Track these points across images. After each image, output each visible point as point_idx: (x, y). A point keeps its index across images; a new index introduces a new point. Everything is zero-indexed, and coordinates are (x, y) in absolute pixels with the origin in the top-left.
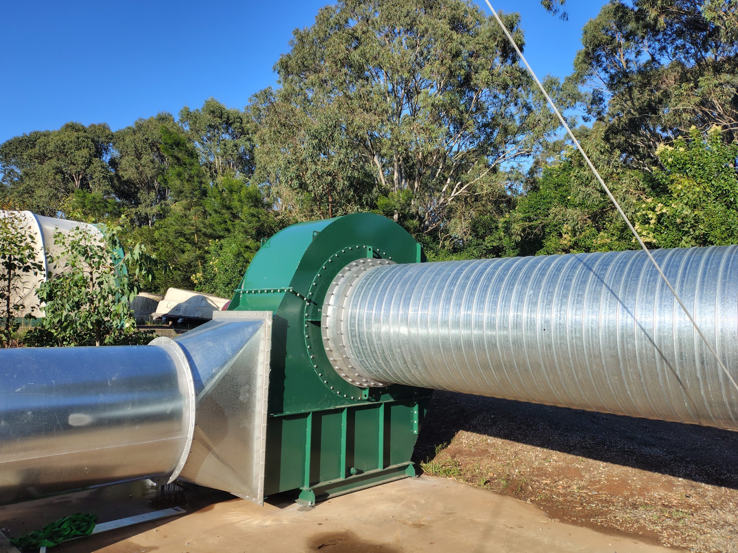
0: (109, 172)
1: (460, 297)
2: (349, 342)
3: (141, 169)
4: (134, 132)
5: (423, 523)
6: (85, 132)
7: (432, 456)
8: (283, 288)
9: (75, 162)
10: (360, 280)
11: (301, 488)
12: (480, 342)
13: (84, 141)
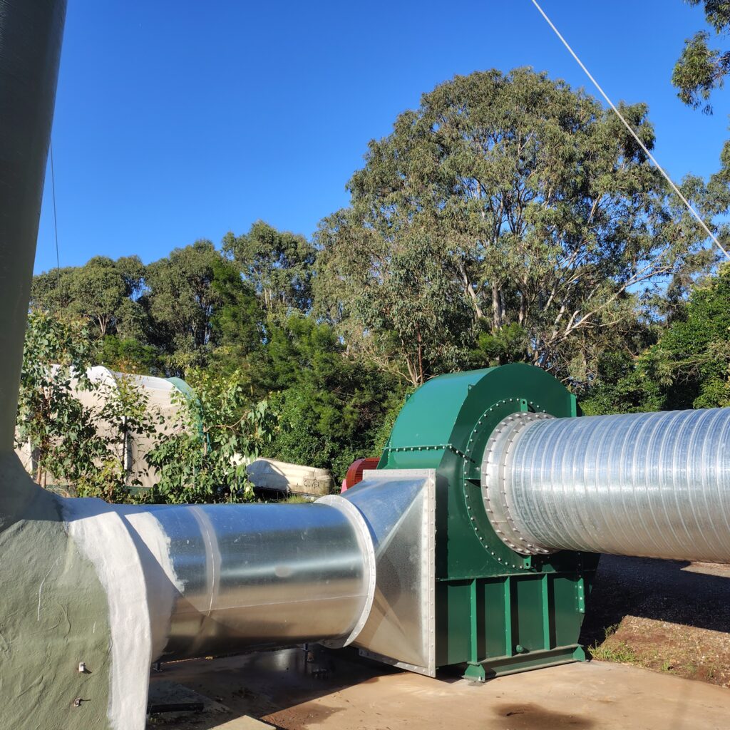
0: (140, 314)
1: (643, 452)
2: (514, 502)
3: (177, 308)
4: (170, 265)
5: (609, 700)
6: (114, 267)
7: (602, 639)
8: (441, 445)
9: (102, 303)
10: (520, 437)
11: (468, 663)
12: (670, 498)
13: (112, 278)
